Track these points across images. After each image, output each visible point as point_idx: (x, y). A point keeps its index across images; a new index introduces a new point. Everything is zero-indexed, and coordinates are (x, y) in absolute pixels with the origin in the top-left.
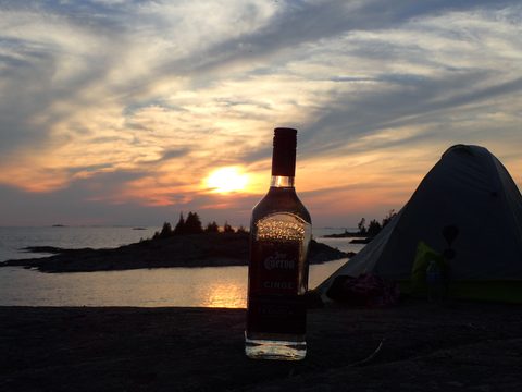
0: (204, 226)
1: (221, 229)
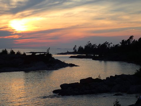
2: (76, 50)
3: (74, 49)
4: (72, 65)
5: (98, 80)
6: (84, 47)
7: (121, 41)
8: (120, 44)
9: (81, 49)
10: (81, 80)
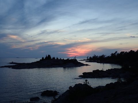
0: (52, 58)
1: (56, 59)
3: (87, 58)
4: (87, 65)
5: (102, 71)
6: (92, 57)
8: (111, 55)
9: (90, 58)
10: (93, 71)
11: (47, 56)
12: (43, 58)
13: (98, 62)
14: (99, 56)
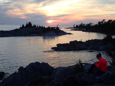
2: (75, 27)
6: (79, 26)
7: (98, 22)
9: (77, 26)
11: (28, 23)
12: (23, 26)
13: (83, 31)
14: (86, 24)
